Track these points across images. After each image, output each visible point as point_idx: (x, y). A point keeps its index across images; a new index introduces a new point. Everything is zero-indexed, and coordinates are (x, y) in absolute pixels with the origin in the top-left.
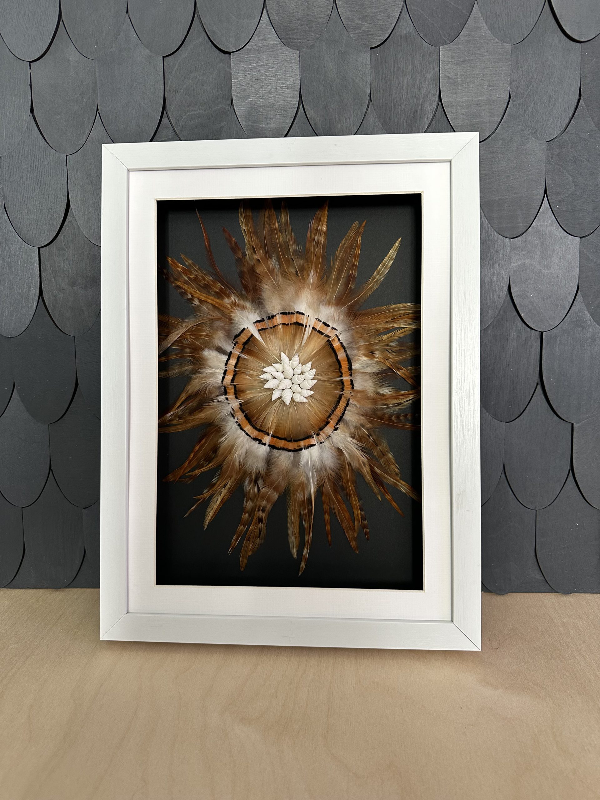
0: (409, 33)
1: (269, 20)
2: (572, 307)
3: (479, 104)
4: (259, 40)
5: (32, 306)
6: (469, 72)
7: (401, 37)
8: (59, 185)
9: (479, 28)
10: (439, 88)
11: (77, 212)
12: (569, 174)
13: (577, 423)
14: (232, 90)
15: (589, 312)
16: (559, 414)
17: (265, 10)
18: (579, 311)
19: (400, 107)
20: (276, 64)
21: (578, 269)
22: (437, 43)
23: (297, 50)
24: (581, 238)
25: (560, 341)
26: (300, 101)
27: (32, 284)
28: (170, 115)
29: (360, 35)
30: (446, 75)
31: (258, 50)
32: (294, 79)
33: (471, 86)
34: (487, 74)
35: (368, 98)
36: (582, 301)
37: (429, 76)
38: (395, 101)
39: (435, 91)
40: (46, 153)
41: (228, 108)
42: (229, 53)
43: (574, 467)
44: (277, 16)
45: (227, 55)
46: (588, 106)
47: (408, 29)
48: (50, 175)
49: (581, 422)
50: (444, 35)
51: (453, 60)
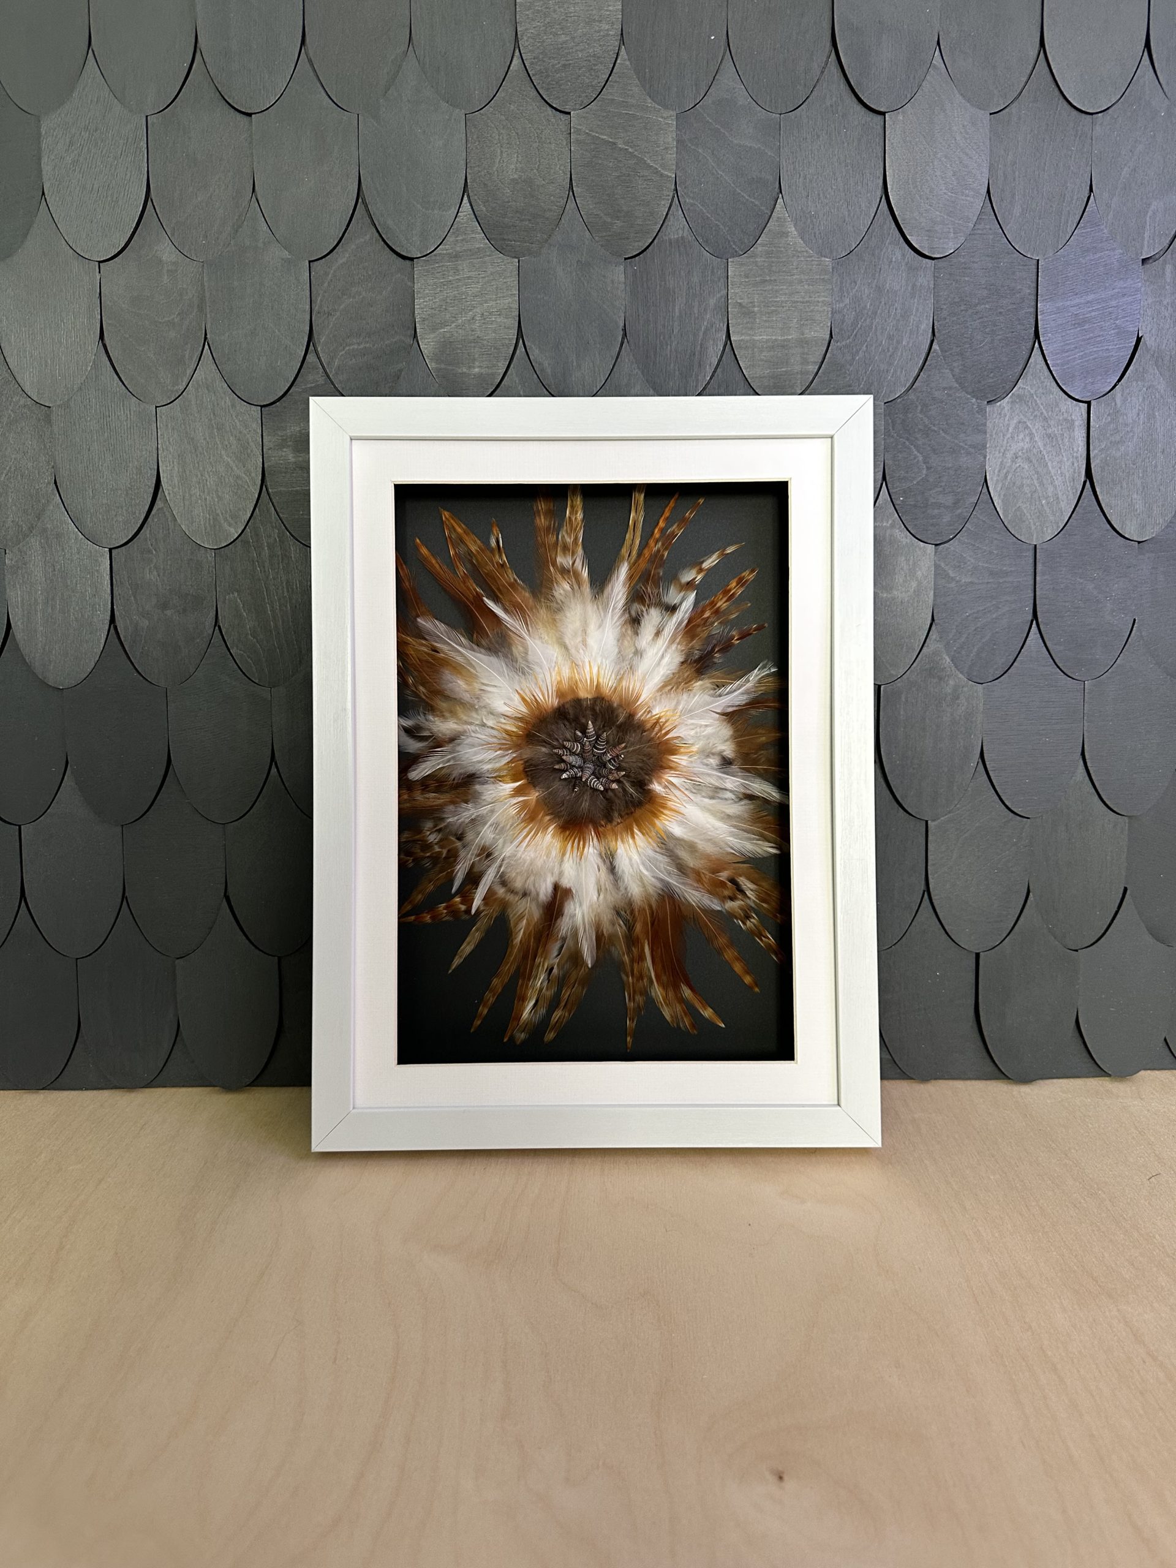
0: (682, 237)
1: (472, 212)
2: (924, 648)
3: (787, 345)
4: (457, 241)
5: (99, 640)
6: (771, 297)
7: (671, 243)
8: (144, 453)
9: (785, 234)
10: (726, 320)
11: (172, 495)
12: (918, 452)
13: (933, 820)
14: (416, 315)
15: (948, 655)
16: (905, 807)
17: (465, 198)
18: (933, 653)
19: (669, 347)
20: (483, 278)
21: (933, 592)
22: (723, 254)
23: (515, 257)
24: (936, 545)
25: (907, 699)
26: (520, 334)
27: (99, 605)
28: (319, 349)
29: (609, 238)
30: (736, 302)
31: (456, 256)
32: (510, 301)
33: (774, 319)
34: (797, 302)
35: (622, 333)
36: (938, 639)
37: (712, 302)
38: (662, 338)
39: (721, 325)
40: (123, 404)
41: (410, 341)
42: (412, 259)
43: (930, 886)
44: (485, 206)
45: (408, 262)
46: (946, 352)
47: (681, 232)
48: (129, 437)
49: (939, 819)
50: (734, 243)
51: (747, 280)
